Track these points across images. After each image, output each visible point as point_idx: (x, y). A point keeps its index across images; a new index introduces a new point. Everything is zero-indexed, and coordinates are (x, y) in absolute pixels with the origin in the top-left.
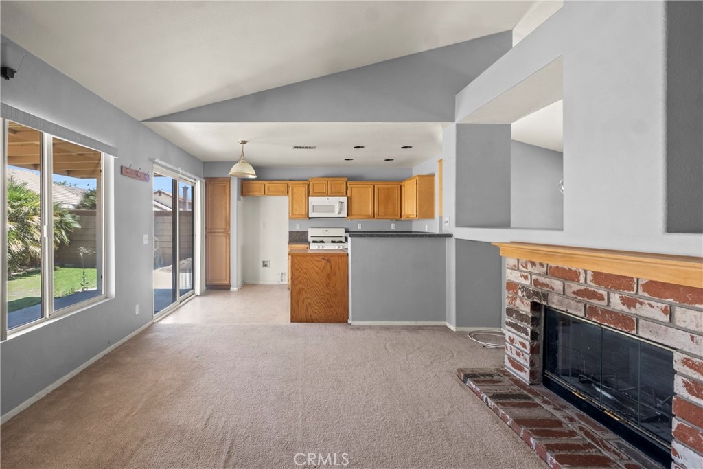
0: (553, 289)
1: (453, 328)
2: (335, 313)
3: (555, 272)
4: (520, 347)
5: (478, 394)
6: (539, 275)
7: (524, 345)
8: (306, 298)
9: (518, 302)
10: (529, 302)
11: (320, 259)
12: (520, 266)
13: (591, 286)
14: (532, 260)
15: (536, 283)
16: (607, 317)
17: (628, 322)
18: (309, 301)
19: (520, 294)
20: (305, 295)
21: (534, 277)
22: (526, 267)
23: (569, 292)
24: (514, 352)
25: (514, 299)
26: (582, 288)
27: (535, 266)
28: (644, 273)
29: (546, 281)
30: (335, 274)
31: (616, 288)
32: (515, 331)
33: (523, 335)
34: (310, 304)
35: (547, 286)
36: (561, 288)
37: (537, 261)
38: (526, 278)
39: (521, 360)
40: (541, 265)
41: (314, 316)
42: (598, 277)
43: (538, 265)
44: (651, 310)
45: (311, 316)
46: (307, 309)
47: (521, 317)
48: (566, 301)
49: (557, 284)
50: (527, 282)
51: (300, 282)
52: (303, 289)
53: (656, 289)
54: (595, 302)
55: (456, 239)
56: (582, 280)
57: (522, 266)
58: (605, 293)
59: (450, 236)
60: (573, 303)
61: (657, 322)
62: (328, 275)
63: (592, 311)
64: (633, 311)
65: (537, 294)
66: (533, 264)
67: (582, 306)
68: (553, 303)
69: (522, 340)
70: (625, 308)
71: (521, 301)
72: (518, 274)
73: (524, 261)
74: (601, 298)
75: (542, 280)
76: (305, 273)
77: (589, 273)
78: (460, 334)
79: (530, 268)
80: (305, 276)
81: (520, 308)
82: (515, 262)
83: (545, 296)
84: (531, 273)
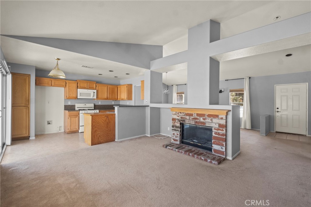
1: (149, 136)
2: (110, 138)
3: (187, 115)
4: (177, 135)
5: (172, 149)
7: (178, 134)
8: (98, 134)
9: (176, 123)
10: (179, 123)
11: (104, 116)
13: (196, 117)
15: (182, 118)
16: (200, 123)
17: (204, 123)
18: (100, 135)
19: (177, 121)
20: (97, 133)
21: (181, 116)
22: (178, 114)
23: (191, 119)
24: (175, 137)
25: (175, 123)
26: (194, 117)
28: (207, 113)
29: (185, 117)
30: (110, 123)
31: (202, 116)
32: (175, 131)
33: (178, 132)
34: (100, 136)
35: (185, 118)
36: (189, 118)
37: (182, 112)
38: (178, 117)
39: (177, 138)
40: (183, 113)
41: (102, 141)
42: (198, 115)
43: (182, 113)
44: (208, 120)
45: (100, 141)
46: (98, 138)
47: (177, 127)
48: (190, 121)
49: (188, 117)
50: (179, 118)
51: (95, 127)
52: (97, 130)
53: (209, 116)
54: (197, 120)
55: (150, 107)
56: (194, 116)
58: (199, 118)
59: (148, 106)
60: (192, 121)
61: (210, 122)
62: (108, 123)
63: (196, 122)
64: (205, 121)
65: (182, 120)
66: (181, 113)
67: (194, 122)
68: (186, 122)
69: (177, 133)
70: (203, 121)
71: (177, 123)
72: (176, 116)
73: (178, 112)
74: (198, 119)
75: (183, 117)
76: (98, 123)
77: (196, 114)
78: (152, 137)
79: (180, 114)
80: (98, 124)
81: (177, 125)
82: (175, 113)
83: (184, 121)
84: (180, 115)
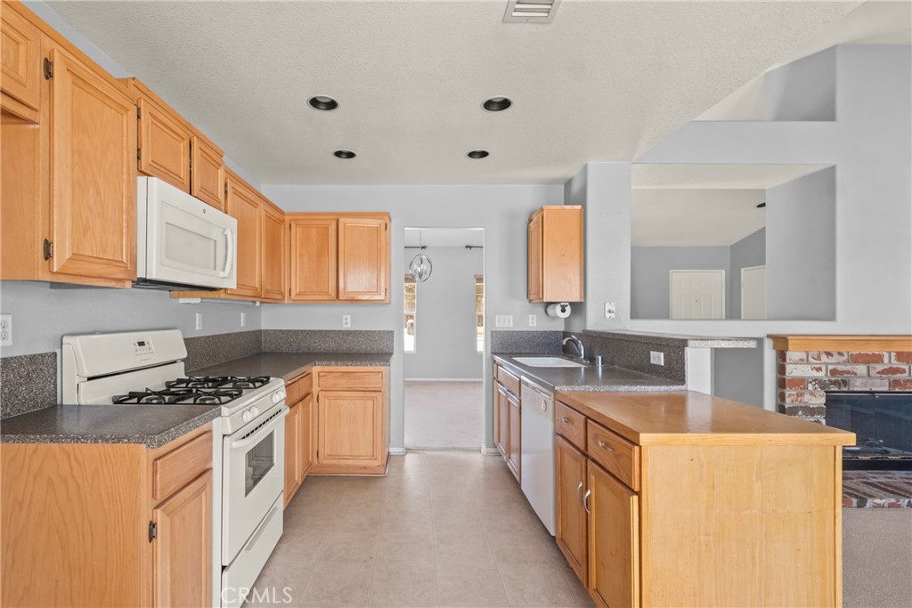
0: (855, 374)
3: (856, 359)
6: (838, 363)
9: (807, 398)
10: (824, 392)
12: (810, 359)
13: (895, 364)
14: (828, 350)
15: (834, 372)
16: (908, 385)
19: (810, 387)
21: (830, 367)
22: (819, 358)
23: (873, 373)
25: (802, 395)
26: (886, 367)
27: (832, 355)
29: (848, 368)
35: (848, 372)
36: (865, 372)
37: (833, 350)
38: (819, 369)
40: (840, 354)
42: (901, 356)
43: (836, 356)
47: (810, 411)
48: (870, 382)
49: (861, 369)
50: (821, 374)
54: (898, 376)
56: (887, 361)
57: (813, 358)
58: (907, 368)
60: (879, 381)
63: (896, 383)
65: (835, 383)
66: (829, 354)
67: (886, 382)
68: (856, 386)
71: (812, 394)
72: (809, 367)
73: (816, 353)
74: (903, 371)
75: (841, 368)
77: (893, 354)
79: (824, 358)
81: (810, 402)
82: (803, 356)
83: (845, 383)
84: (827, 364)
